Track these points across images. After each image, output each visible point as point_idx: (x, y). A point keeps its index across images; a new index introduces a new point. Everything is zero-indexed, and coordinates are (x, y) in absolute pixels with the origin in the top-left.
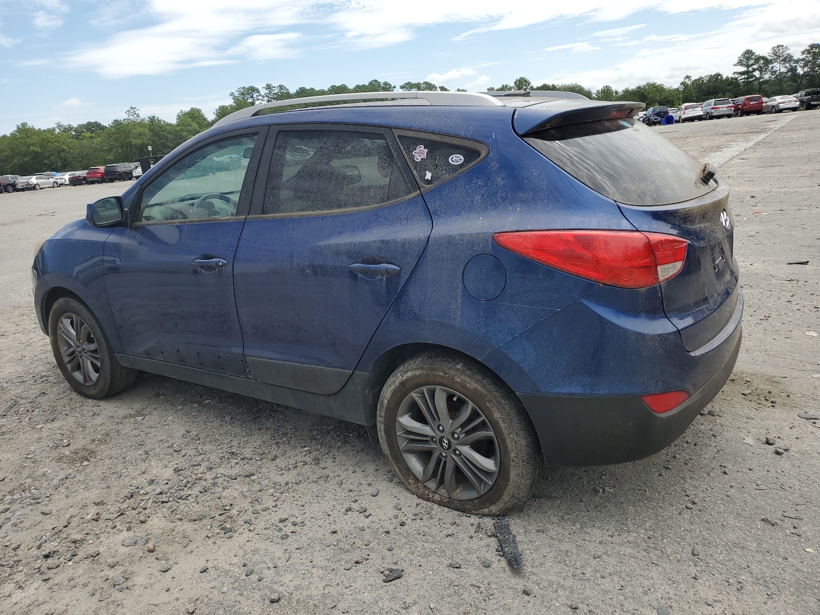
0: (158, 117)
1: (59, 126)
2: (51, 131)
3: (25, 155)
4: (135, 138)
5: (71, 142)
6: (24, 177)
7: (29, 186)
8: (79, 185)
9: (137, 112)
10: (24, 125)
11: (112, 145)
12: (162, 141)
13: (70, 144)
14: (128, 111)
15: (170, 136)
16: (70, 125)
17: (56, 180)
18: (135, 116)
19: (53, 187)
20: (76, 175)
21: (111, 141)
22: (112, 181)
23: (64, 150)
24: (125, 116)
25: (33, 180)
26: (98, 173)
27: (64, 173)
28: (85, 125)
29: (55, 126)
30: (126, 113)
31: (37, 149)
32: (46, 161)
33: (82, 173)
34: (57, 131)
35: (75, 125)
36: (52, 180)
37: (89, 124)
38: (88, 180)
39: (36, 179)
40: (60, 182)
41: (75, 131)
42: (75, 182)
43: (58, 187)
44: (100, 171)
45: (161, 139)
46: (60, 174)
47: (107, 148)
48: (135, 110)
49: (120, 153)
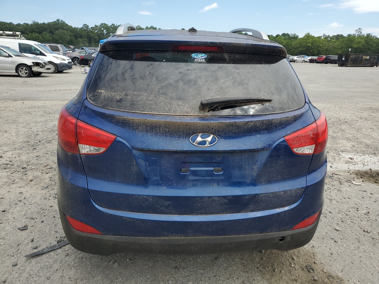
0: (372, 34)
1: (324, 35)
2: (319, 38)
3: (304, 47)
4: (355, 44)
5: (325, 43)
6: (293, 56)
7: (293, 60)
8: (312, 63)
9: (361, 31)
10: (308, 34)
11: (343, 46)
12: (369, 47)
13: (324, 44)
14: (357, 30)
15: (374, 45)
16: (329, 35)
17: (304, 59)
18: (359, 33)
19: (302, 62)
20: (313, 58)
21: (343, 44)
22: (326, 63)
23: (320, 47)
24: (354, 33)
25: (295, 58)
26: (322, 58)
27: (309, 57)
28: (336, 36)
29: (322, 35)
30: (355, 31)
31: (310, 45)
32: (311, 51)
33: (315, 58)
34: (323, 37)
35: (331, 35)
36: (303, 59)
37: (338, 35)
38: (317, 61)
39: (297, 58)
40: (306, 60)
41: (330, 38)
42: (311, 61)
43: (304, 62)
44: (323, 58)
45: (369, 46)
46: (308, 57)
47: (340, 47)
48: (361, 30)
49: (345, 51)
